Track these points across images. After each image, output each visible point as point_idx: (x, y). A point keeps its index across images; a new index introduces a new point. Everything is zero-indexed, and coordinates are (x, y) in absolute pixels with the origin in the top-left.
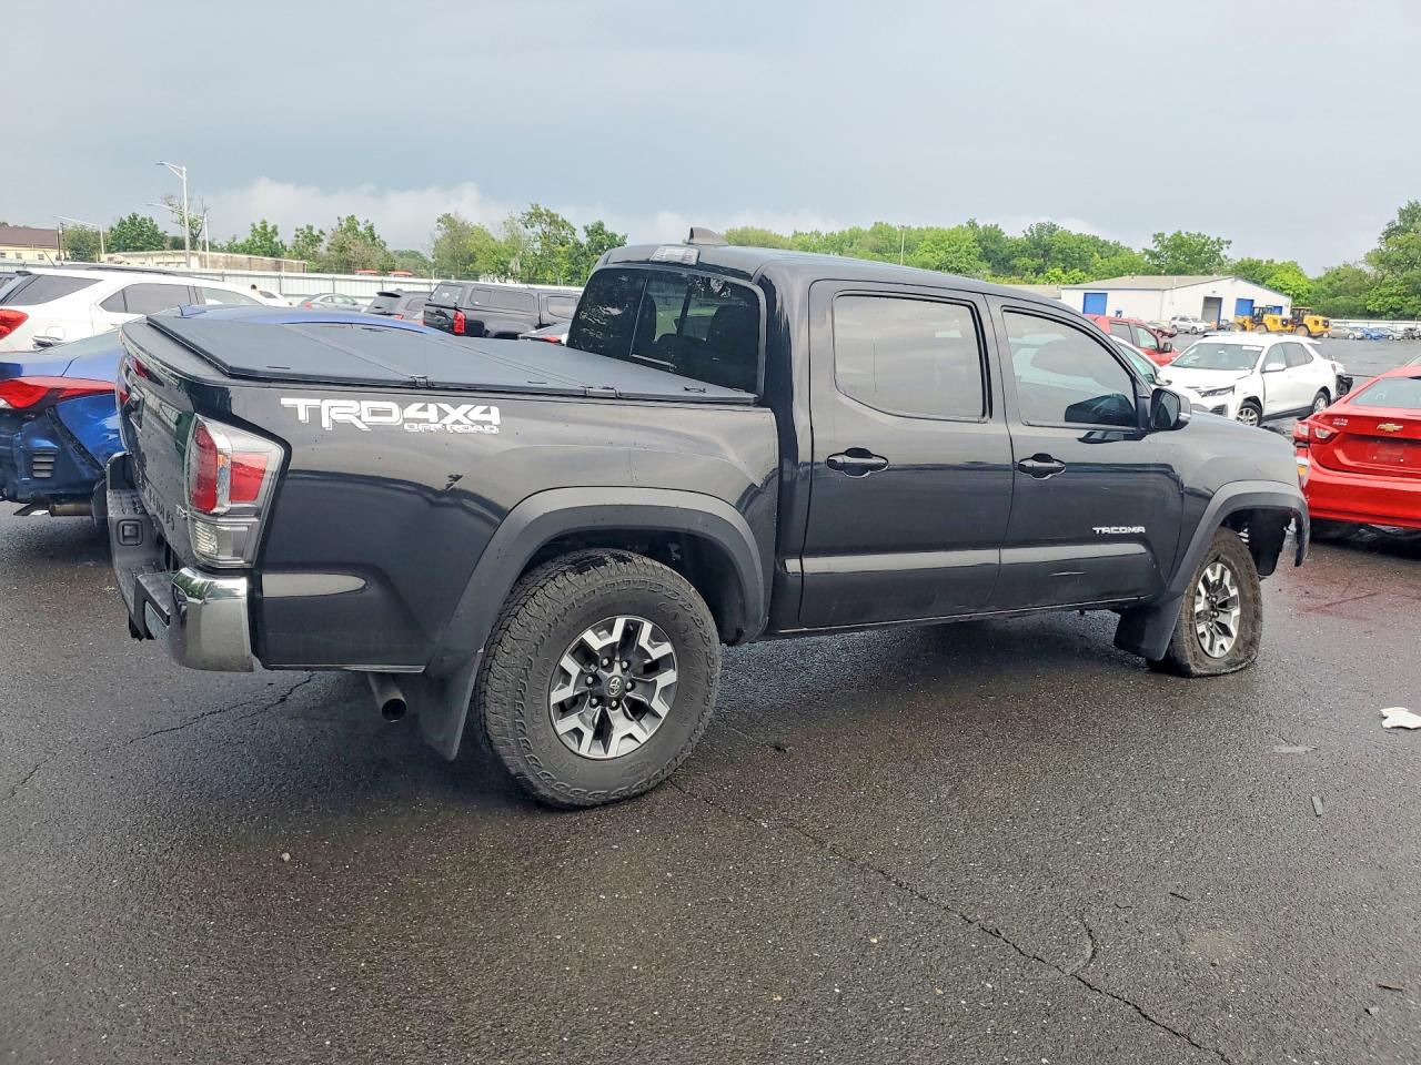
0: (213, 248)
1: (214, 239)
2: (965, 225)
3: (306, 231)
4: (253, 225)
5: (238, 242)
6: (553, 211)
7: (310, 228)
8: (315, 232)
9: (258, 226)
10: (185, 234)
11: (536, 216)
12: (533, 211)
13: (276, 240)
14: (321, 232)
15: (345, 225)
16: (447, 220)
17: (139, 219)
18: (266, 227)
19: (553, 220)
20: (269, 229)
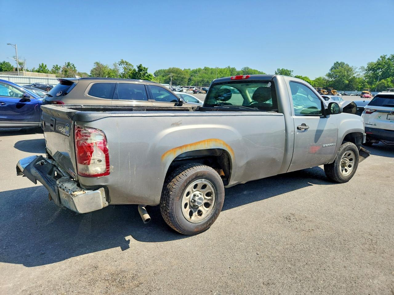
0: (27, 71)
1: (28, 68)
2: (227, 67)
3: (56, 66)
4: (40, 64)
5: (35, 69)
6: (127, 61)
7: (57, 66)
8: (58, 67)
9: (41, 65)
10: (19, 67)
11: (122, 62)
12: (121, 61)
13: (46, 68)
14: (60, 67)
15: (67, 64)
16: (97, 64)
17: (6, 62)
19: (127, 64)
20: (44, 66)
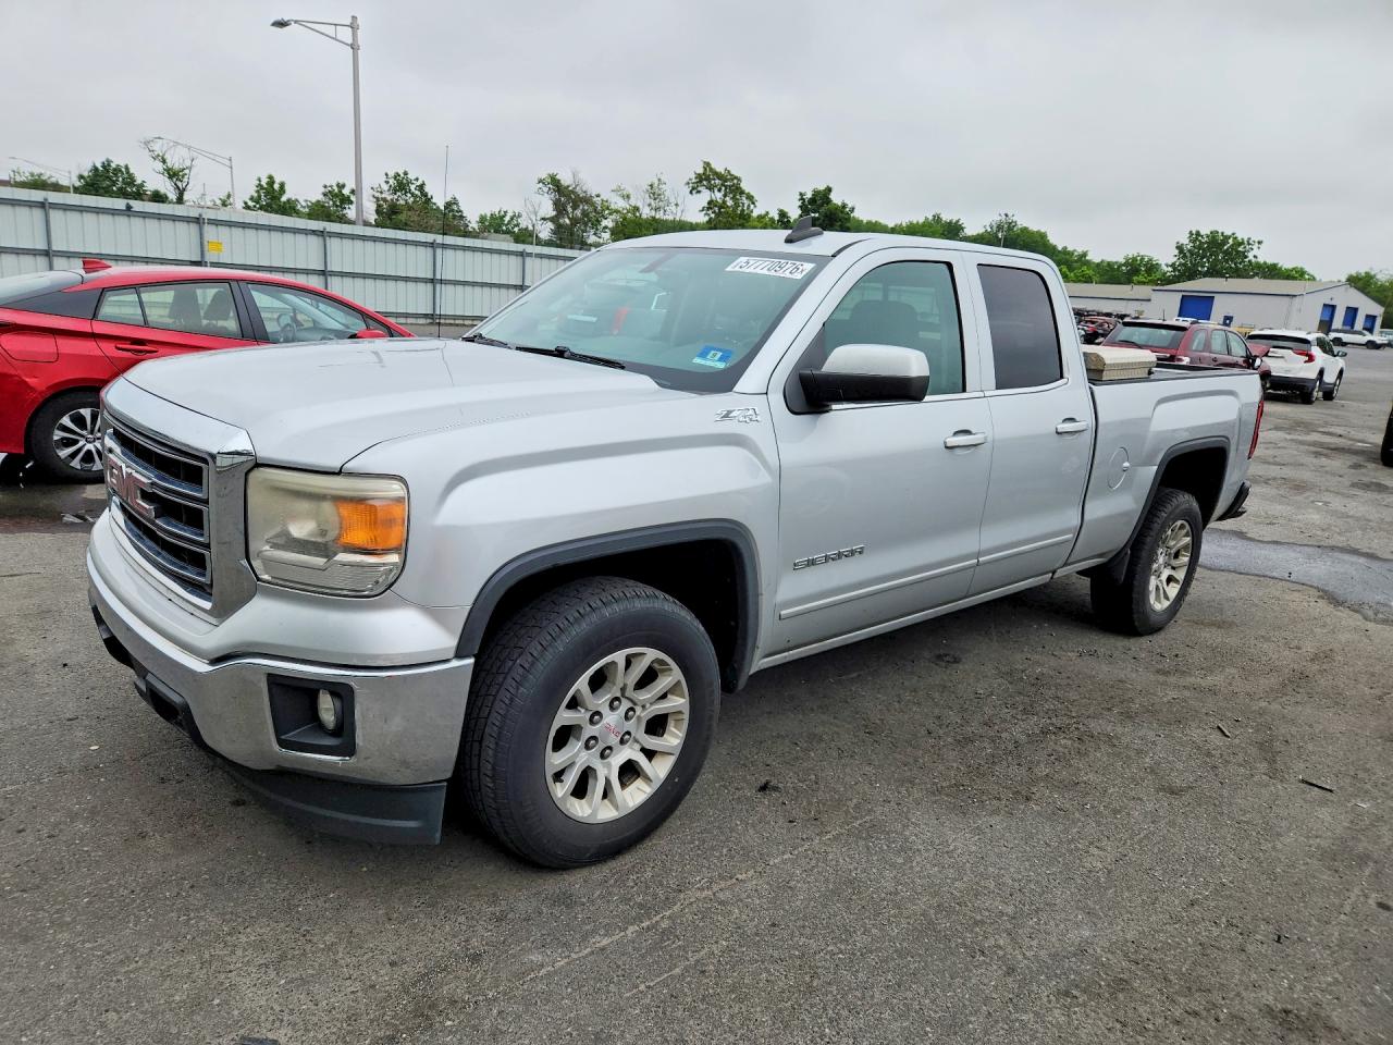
18: (273, 182)
